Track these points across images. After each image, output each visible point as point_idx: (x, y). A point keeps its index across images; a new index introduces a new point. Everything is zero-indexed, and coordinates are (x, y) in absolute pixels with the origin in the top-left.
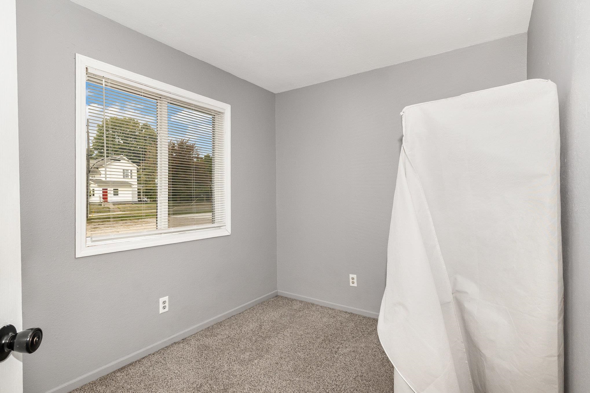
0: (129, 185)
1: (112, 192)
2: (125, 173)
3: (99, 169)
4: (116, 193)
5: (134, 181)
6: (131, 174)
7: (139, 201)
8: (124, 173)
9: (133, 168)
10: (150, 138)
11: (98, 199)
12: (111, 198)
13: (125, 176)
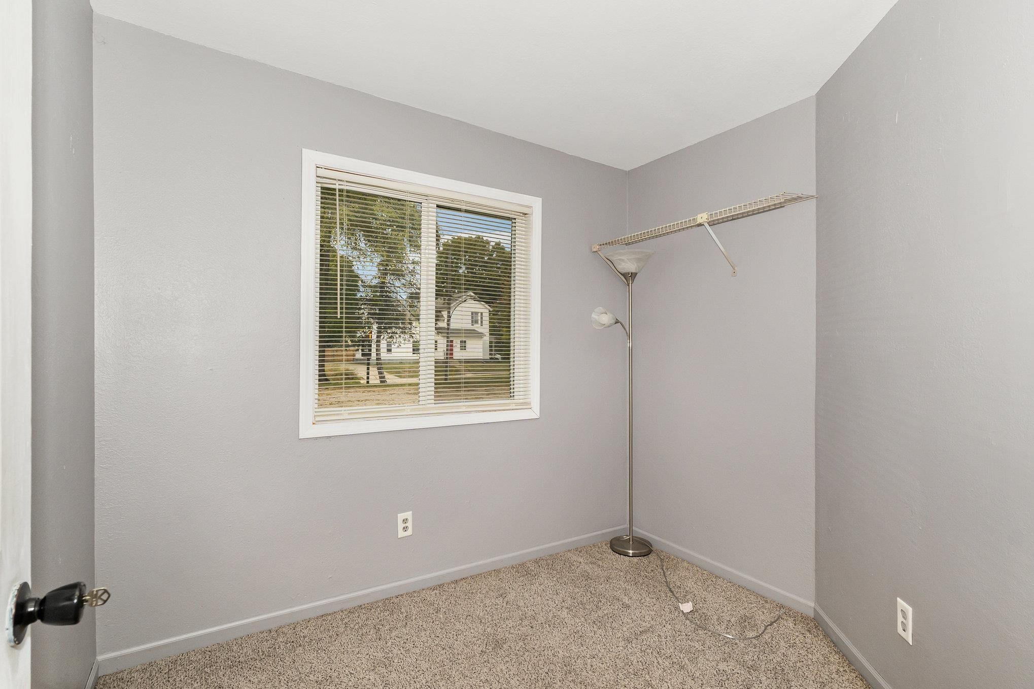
0: (480, 335)
1: (459, 346)
2: (475, 317)
3: (442, 312)
4: (463, 347)
5: (485, 329)
6: (482, 318)
7: (491, 358)
8: (472, 317)
9: (483, 309)
10: (502, 264)
11: (442, 354)
12: (458, 354)
13: (474, 322)
